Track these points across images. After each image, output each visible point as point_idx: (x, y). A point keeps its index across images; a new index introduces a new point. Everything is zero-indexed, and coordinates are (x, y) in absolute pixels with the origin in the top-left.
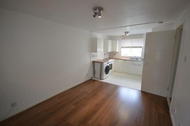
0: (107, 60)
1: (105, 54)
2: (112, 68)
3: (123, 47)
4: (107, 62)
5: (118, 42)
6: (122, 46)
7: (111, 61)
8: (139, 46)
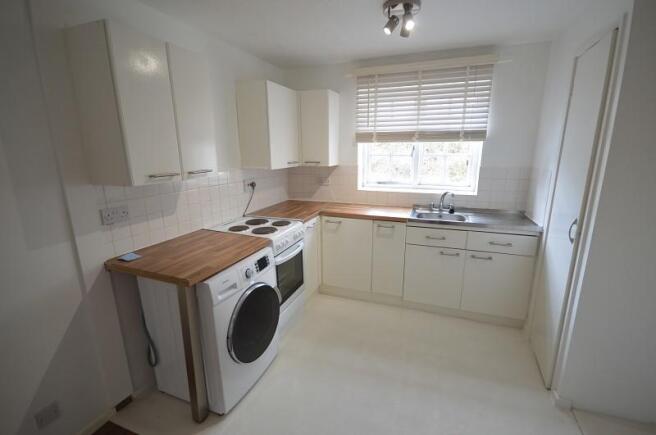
0: (261, 224)
1: (253, 185)
2: (301, 282)
3: (366, 137)
4: (251, 262)
5: (334, 101)
6: (363, 129)
7: (291, 238)
8: (470, 127)
